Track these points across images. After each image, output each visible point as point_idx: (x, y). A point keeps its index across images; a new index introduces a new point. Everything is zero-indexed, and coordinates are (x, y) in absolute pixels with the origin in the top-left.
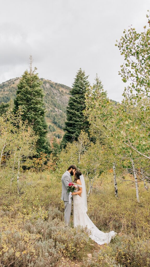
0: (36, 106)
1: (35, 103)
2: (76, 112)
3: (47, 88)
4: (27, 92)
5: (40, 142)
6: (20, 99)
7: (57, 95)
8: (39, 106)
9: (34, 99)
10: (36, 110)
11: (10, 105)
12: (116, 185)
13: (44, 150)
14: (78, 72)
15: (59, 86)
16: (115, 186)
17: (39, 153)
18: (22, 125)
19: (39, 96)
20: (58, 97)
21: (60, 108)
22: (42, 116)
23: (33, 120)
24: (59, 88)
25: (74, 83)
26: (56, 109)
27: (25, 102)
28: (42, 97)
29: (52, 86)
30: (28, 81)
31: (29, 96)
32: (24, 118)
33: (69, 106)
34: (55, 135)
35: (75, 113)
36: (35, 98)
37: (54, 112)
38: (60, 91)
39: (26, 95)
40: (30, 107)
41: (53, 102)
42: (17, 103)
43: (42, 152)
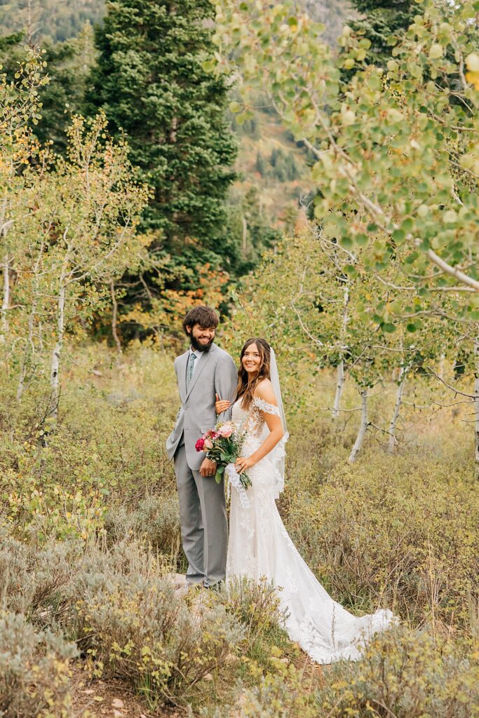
0: (189, 57)
1: (186, 45)
5: (199, 222)
6: (120, 23)
8: (201, 57)
9: (181, 26)
10: (187, 77)
11: (77, 48)
13: (219, 256)
17: (192, 268)
18: (84, 135)
19: (206, 11)
22: (217, 103)
23: (174, 123)
27: (141, 39)
31: (160, 11)
32: (132, 111)
34: (295, 195)
36: (188, 21)
39: (148, 8)
40: (160, 63)
42: (108, 40)
43: (208, 265)
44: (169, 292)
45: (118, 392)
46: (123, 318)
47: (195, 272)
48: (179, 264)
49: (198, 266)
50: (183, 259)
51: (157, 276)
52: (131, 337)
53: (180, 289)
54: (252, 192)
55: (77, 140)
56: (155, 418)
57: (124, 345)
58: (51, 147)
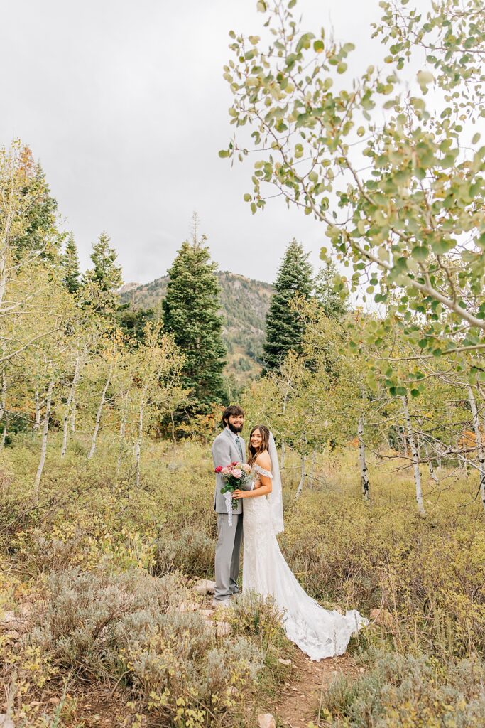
0: (204, 311)
1: (202, 306)
2: (284, 324)
3: (236, 289)
4: (186, 284)
5: (211, 384)
6: (173, 297)
7: (254, 302)
8: (209, 311)
9: (200, 298)
10: (203, 319)
11: (154, 310)
12: (364, 470)
13: (220, 399)
14: (289, 245)
15: (258, 285)
16: (363, 474)
17: (208, 404)
19: (211, 291)
20: (257, 306)
21: (260, 325)
22: (217, 331)
23: (198, 340)
24: (259, 290)
25: (280, 268)
26: (253, 329)
27: (182, 304)
28: (216, 293)
29: (245, 286)
30: (188, 261)
31: (191, 291)
33: (271, 314)
35: (283, 326)
36: (203, 295)
37: (249, 334)
38: (261, 295)
39: (185, 290)
40: (191, 314)
41: (247, 315)
42: (168, 305)
43: (215, 403)
44: (198, 415)
45: (173, 464)
46: (177, 428)
47: (210, 406)
48: (202, 403)
49: (211, 403)
50: (204, 400)
51: (192, 409)
52: (182, 437)
53: (203, 414)
54: (232, 375)
55: (148, 334)
56: (191, 477)
57: (178, 441)
58: (135, 337)
